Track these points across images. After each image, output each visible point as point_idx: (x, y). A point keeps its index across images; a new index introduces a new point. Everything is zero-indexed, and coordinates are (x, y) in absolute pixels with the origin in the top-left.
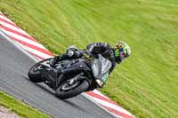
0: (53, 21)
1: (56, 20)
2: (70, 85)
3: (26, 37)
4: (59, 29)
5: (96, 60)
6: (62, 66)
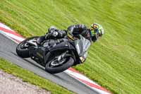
6: (49, 45)
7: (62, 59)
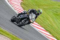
0: (47, 20)
1: (49, 20)
2: (22, 22)
3: (38, 25)
4: (49, 23)
5: (31, 14)
6: (20, 16)
7: (24, 21)
